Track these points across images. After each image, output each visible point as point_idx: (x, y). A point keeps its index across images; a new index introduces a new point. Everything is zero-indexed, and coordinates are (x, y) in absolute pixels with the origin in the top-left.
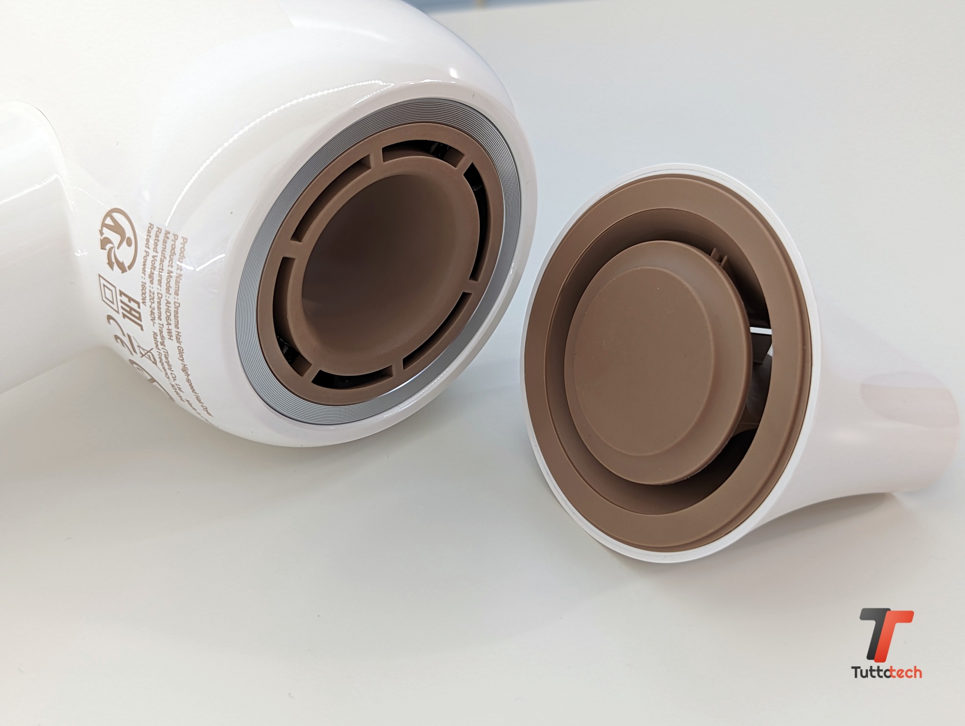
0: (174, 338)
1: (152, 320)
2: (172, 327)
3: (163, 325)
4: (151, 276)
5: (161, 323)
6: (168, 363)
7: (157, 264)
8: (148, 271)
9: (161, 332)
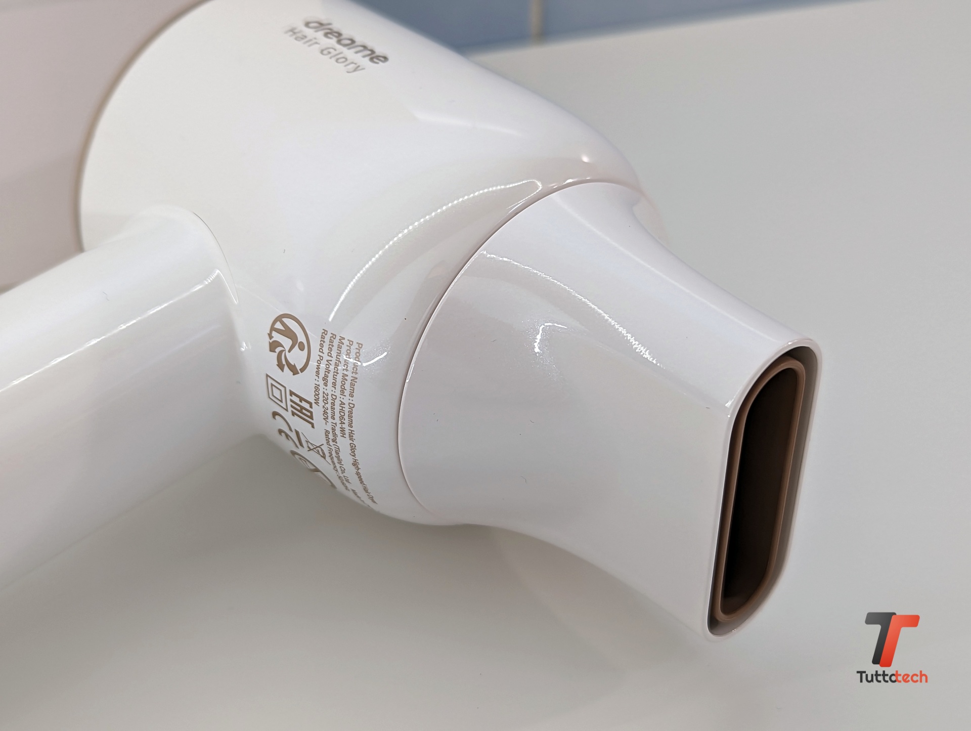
0: (347, 436)
1: (324, 419)
2: (346, 426)
4: (325, 379)
5: (334, 422)
6: (338, 458)
8: (322, 375)
9: (334, 430)
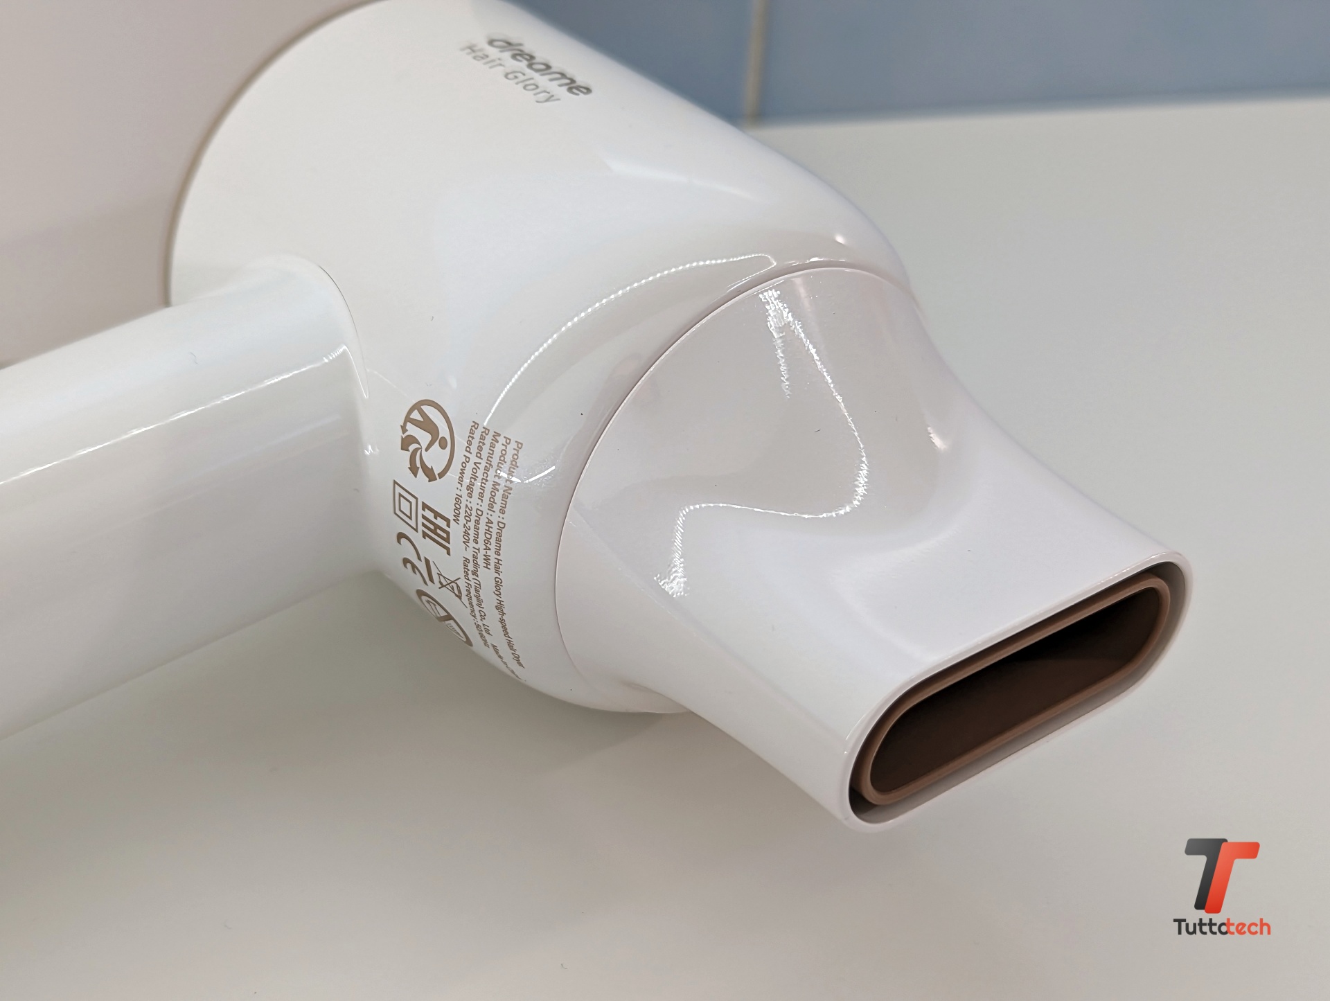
0: (492, 566)
2: (491, 553)
3: (479, 550)
4: (470, 488)
5: (477, 546)
6: (478, 597)
7: (480, 474)
8: (466, 481)
9: (475, 557)
